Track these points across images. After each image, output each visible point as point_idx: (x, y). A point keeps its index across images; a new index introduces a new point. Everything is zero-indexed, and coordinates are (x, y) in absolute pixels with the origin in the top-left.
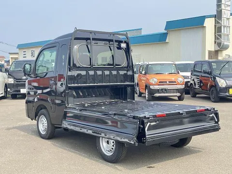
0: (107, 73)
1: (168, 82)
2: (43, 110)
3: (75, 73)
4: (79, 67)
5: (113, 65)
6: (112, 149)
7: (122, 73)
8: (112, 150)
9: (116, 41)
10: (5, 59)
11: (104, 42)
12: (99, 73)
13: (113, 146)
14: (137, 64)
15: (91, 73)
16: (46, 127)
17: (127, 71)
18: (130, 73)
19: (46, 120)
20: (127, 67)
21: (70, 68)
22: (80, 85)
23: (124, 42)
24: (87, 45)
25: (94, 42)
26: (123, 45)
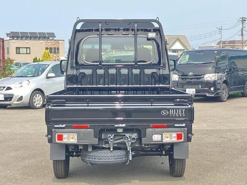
23: (152, 30)
26: (151, 35)
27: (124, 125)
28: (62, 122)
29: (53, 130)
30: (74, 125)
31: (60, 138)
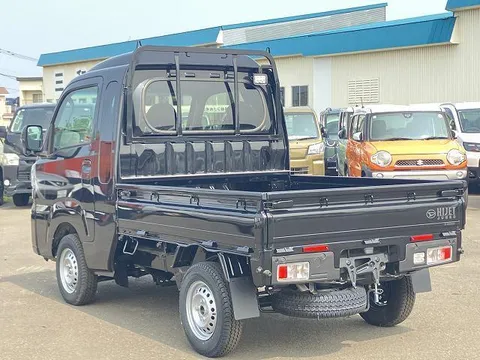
0: (218, 146)
1: (420, 162)
2: (69, 236)
3: (137, 149)
4: (148, 135)
5: (232, 127)
6: (211, 325)
7: (256, 145)
8: (210, 327)
9: (241, 69)
10: (7, 96)
11: (210, 73)
12: (199, 147)
13: (213, 318)
14: (350, 110)
15: (179, 147)
16: (77, 277)
17: (270, 141)
18: (278, 146)
19: (75, 259)
20: (271, 131)
21: (125, 138)
22: (150, 177)
23: (260, 70)
24: (169, 82)
25: (185, 73)
26: (260, 79)
27: (377, 241)
28: (287, 243)
29: (274, 259)
30: (305, 246)
31: (283, 273)
